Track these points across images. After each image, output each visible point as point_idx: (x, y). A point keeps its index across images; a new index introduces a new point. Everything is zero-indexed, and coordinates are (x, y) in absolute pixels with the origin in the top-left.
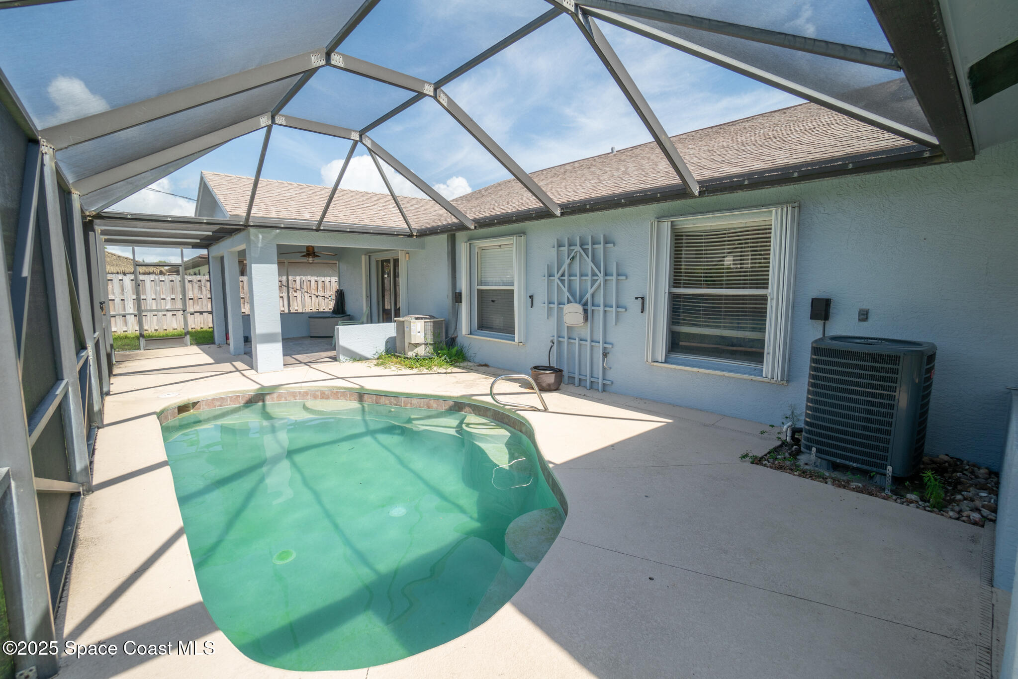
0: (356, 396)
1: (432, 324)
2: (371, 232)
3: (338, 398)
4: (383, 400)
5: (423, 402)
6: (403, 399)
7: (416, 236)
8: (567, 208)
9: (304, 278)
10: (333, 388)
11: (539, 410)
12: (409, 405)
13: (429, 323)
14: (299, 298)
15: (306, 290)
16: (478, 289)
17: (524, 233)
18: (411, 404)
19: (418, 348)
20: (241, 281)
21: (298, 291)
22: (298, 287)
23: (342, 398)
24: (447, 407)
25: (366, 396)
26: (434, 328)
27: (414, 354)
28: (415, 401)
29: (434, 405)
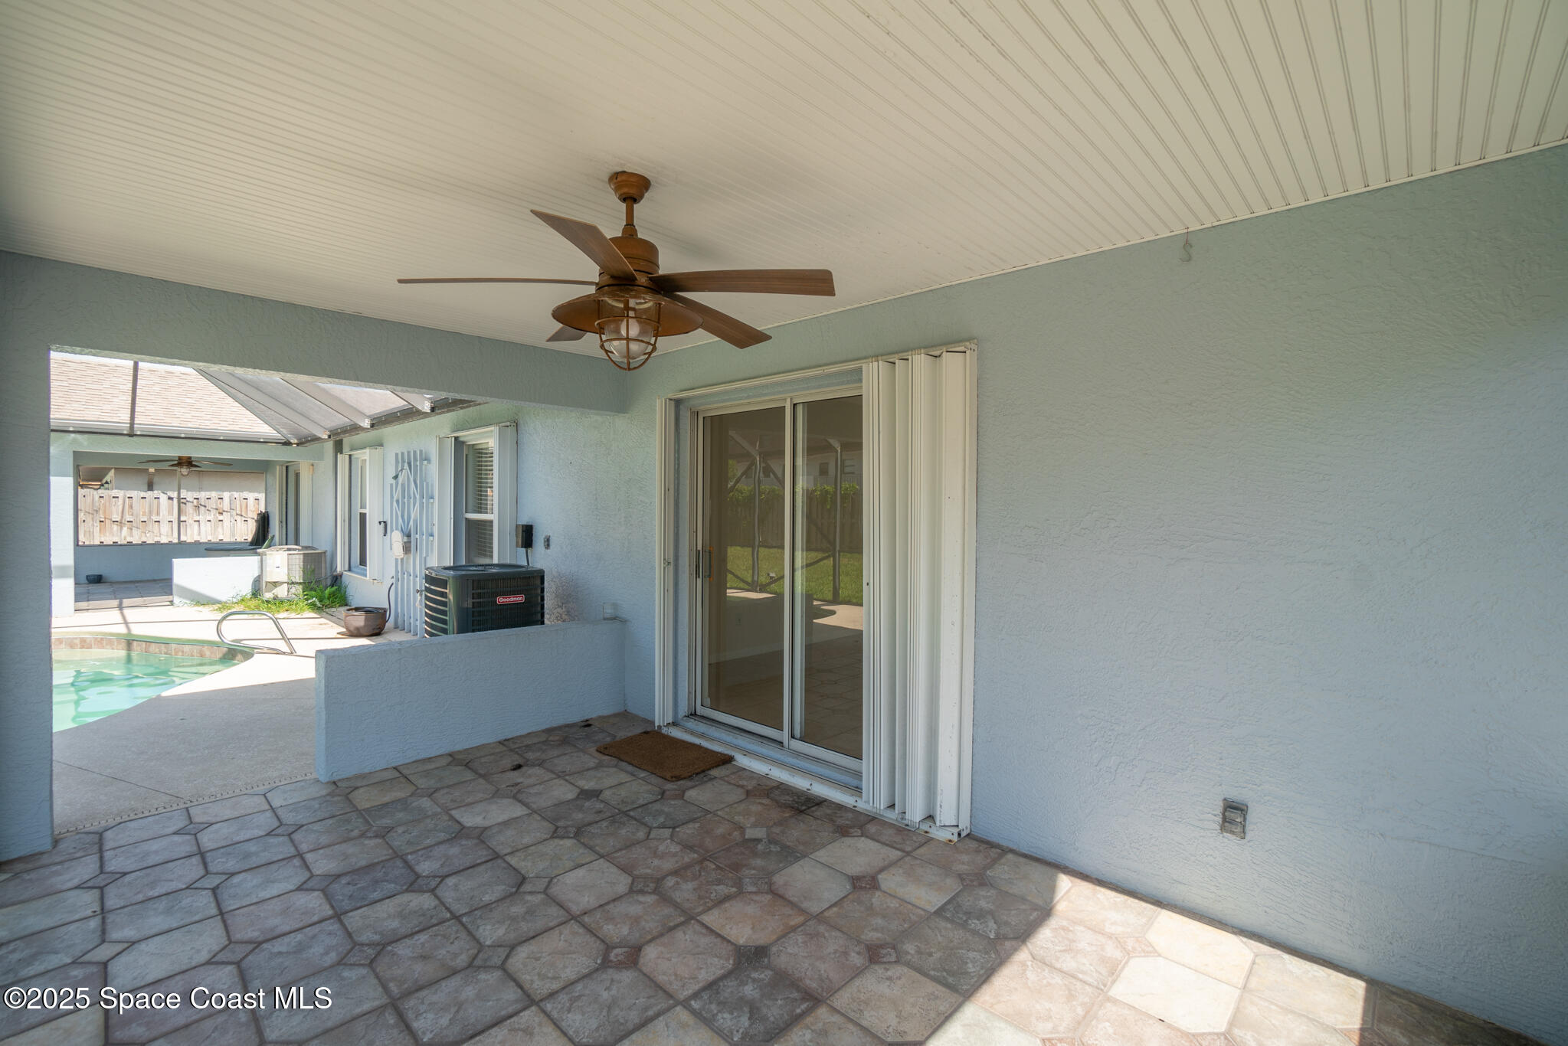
0: (124, 644)
1: (302, 557)
2: (222, 438)
3: (103, 647)
4: (153, 648)
5: (196, 649)
6: (174, 646)
7: (298, 444)
8: (374, 418)
9: (236, 495)
10: (98, 634)
11: (284, 653)
12: (180, 653)
13: (297, 556)
14: (226, 523)
15: (239, 512)
16: (360, 513)
17: (381, 445)
18: (183, 652)
19: (278, 588)
20: (129, 498)
21: (224, 513)
22: (226, 507)
23: (108, 647)
24: (221, 655)
25: (135, 643)
26: (304, 562)
27: (272, 596)
28: (187, 648)
29: (208, 653)
